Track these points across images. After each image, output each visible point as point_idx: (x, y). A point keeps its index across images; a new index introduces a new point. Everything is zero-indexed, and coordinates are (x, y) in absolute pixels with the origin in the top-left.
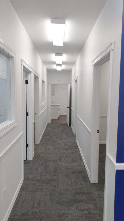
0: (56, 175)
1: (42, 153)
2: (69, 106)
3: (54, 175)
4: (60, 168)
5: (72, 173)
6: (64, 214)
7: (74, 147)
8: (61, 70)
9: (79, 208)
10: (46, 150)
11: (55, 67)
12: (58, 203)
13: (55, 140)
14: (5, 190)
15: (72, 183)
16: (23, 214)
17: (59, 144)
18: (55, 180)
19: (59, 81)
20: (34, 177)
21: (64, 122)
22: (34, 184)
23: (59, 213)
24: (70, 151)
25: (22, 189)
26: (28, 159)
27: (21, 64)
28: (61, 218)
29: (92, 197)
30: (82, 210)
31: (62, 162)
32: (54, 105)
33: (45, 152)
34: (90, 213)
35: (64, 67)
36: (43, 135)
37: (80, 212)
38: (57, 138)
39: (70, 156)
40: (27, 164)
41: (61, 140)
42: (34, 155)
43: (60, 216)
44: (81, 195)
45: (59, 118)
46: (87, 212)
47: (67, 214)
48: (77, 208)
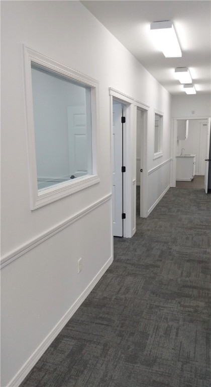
0: (161, 261)
1: (149, 230)
2: (208, 158)
3: (158, 260)
4: (170, 252)
5: (188, 261)
6: (158, 307)
7: (204, 227)
8: (195, 93)
9: (182, 303)
10: (156, 227)
11: (181, 89)
12: (154, 294)
13: (174, 214)
14: (81, 260)
15: (182, 273)
16: (105, 298)
17: (180, 220)
18: (158, 267)
19: (193, 113)
20: (128, 260)
21: (200, 187)
22: (126, 268)
23: (151, 305)
24: (195, 232)
25: (109, 271)
26: (124, 237)
27: (110, 95)
28: (153, 310)
29: (208, 294)
30: (185, 307)
31: (176, 246)
32: (185, 157)
33: (153, 230)
34: (196, 311)
35: (198, 88)
36: (157, 206)
37: (182, 308)
38: (178, 211)
39: (192, 239)
40: (122, 243)
41: (186, 214)
42: (135, 232)
43: (151, 308)
44: (191, 289)
45: (192, 180)
46: (192, 309)
47: (162, 307)
48: (179, 303)
